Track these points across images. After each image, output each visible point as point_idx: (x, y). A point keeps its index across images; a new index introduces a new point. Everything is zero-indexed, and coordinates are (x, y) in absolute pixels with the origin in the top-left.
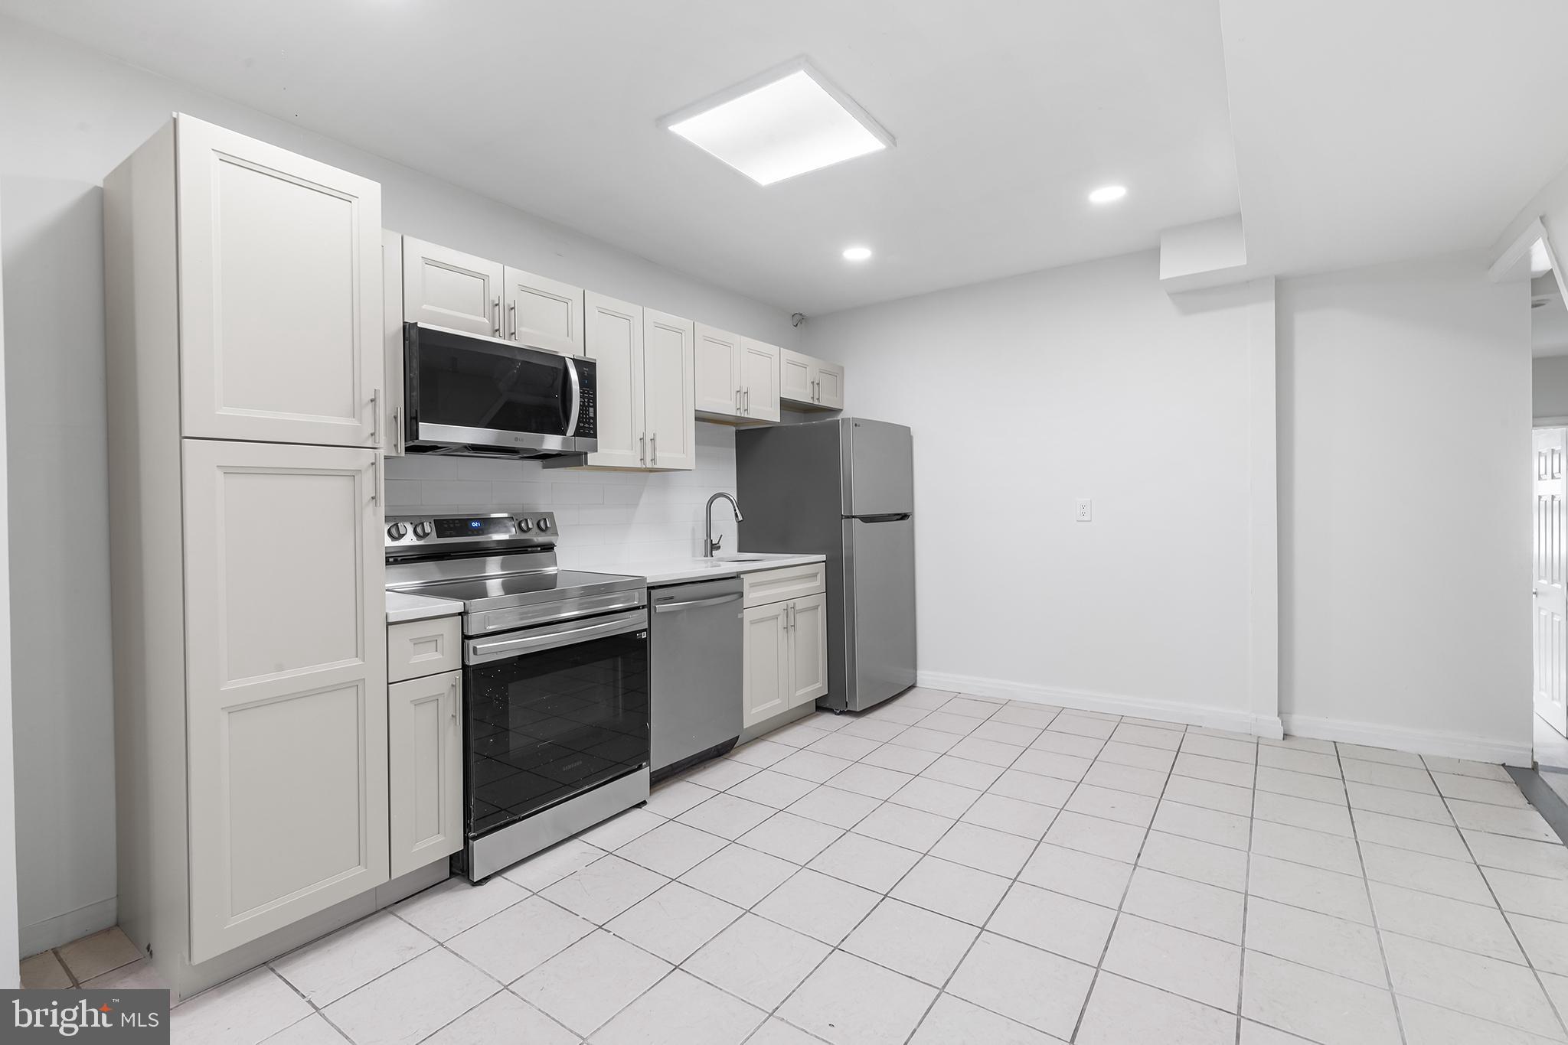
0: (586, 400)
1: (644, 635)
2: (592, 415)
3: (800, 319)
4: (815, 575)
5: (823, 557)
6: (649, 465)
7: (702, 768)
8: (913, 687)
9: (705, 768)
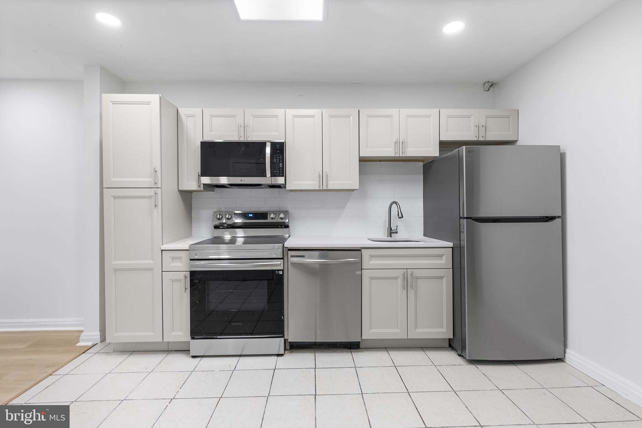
0: (278, 160)
1: (281, 273)
2: (281, 166)
3: (491, 85)
4: (441, 256)
5: (451, 244)
6: (325, 188)
7: (333, 351)
8: (560, 360)
9: (334, 351)
